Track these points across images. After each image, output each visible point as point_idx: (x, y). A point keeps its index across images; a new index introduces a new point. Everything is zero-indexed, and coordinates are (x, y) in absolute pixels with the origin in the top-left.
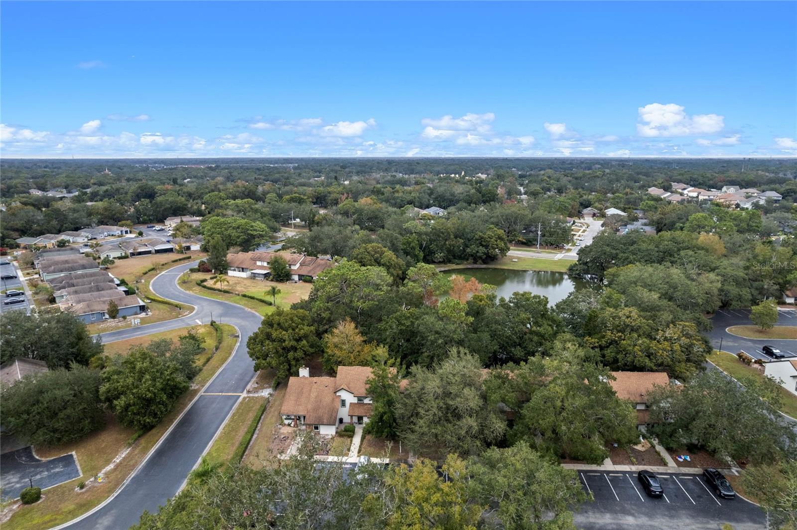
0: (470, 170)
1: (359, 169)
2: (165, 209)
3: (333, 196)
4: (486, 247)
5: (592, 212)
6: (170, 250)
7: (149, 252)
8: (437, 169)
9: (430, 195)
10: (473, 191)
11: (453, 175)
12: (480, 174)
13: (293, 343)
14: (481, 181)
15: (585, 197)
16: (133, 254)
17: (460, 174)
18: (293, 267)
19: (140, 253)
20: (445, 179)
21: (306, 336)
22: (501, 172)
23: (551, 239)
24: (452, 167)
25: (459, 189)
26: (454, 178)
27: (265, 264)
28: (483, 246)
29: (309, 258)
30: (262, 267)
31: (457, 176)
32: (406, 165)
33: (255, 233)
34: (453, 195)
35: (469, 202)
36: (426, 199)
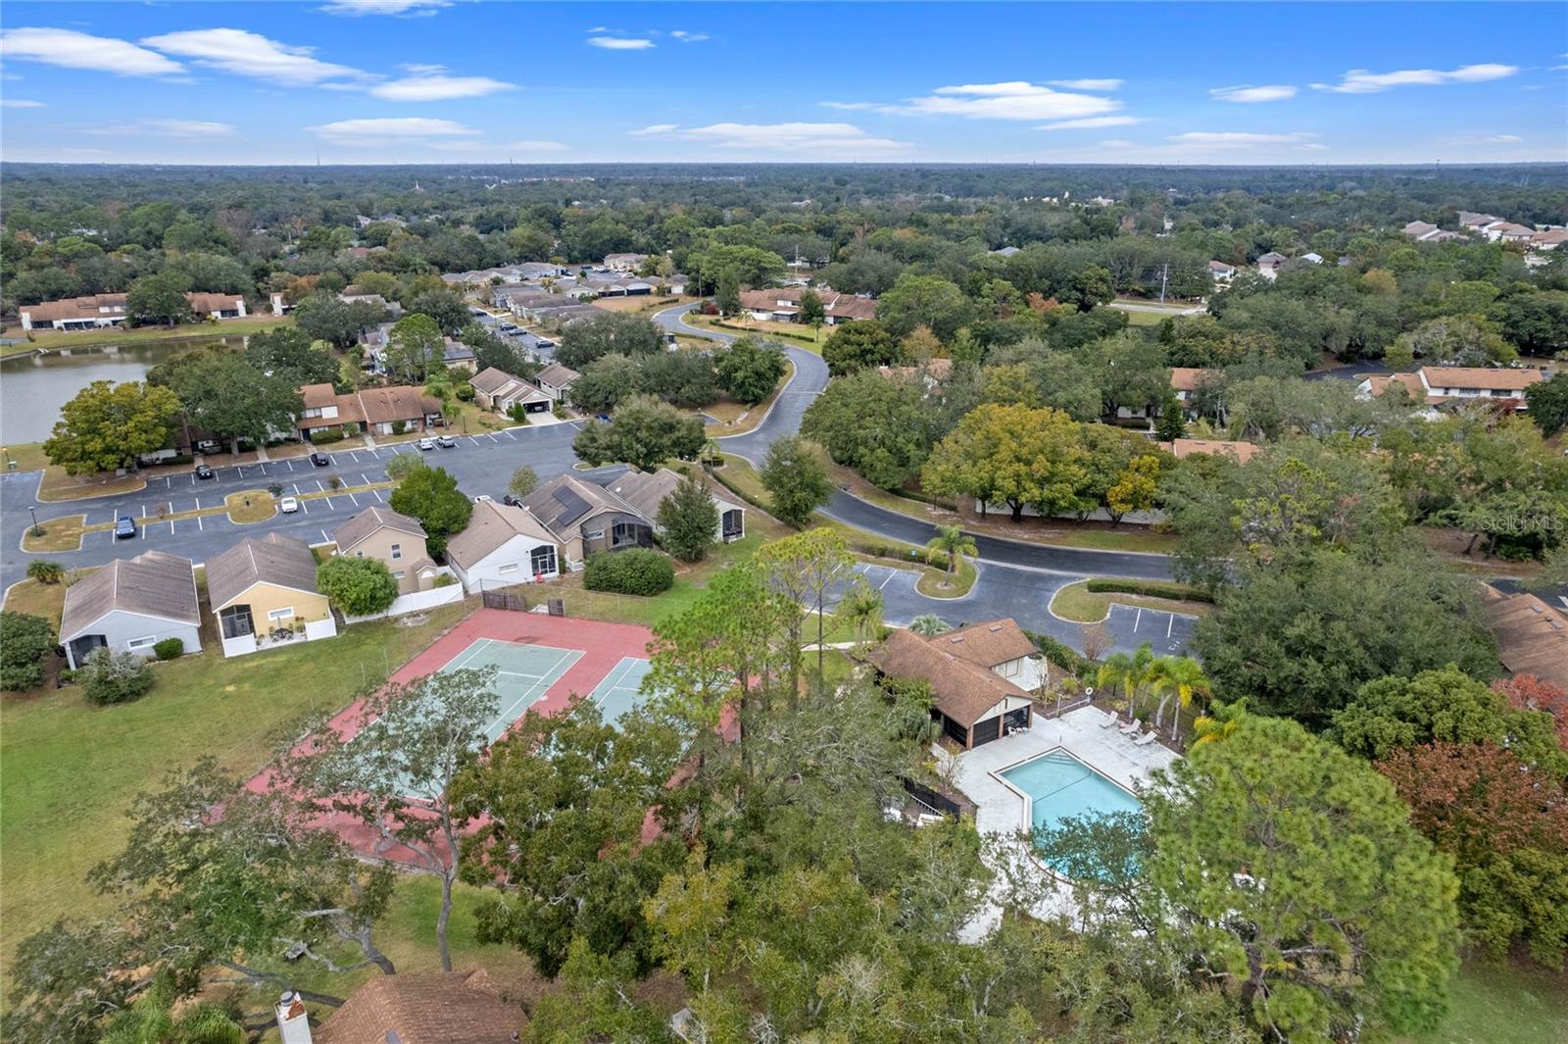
0: (1083, 191)
1: (871, 186)
2: (603, 243)
3: (846, 227)
4: (1082, 291)
5: (1274, 259)
6: (647, 292)
7: (621, 293)
8: (1017, 187)
9: (1006, 226)
10: (1078, 221)
11: (1047, 199)
12: (1100, 199)
13: (871, 346)
14: (1098, 210)
15: (1267, 234)
16: (603, 295)
17: (1060, 196)
18: (826, 307)
19: (611, 294)
20: (1030, 204)
21: (882, 341)
22: (1141, 193)
23: (1184, 289)
24: (1048, 185)
25: (1053, 220)
26: (1048, 203)
27: (789, 304)
28: (1077, 289)
29: (847, 296)
30: (785, 308)
31: (1055, 200)
32: (957, 181)
33: (769, 266)
34: (1042, 228)
35: (1068, 236)
36: (996, 234)
